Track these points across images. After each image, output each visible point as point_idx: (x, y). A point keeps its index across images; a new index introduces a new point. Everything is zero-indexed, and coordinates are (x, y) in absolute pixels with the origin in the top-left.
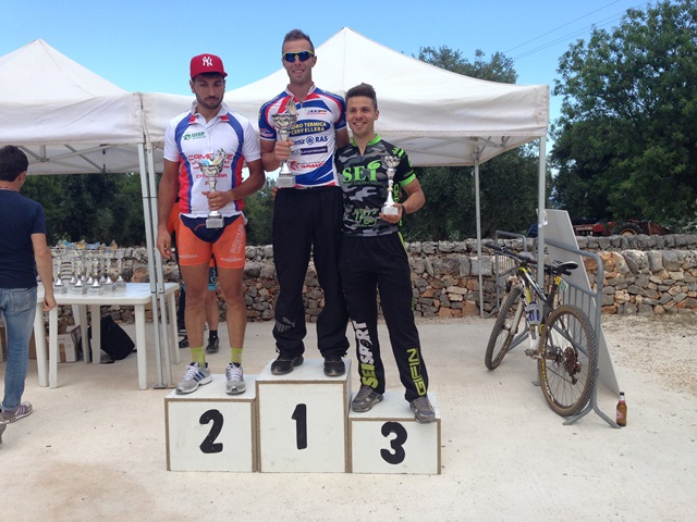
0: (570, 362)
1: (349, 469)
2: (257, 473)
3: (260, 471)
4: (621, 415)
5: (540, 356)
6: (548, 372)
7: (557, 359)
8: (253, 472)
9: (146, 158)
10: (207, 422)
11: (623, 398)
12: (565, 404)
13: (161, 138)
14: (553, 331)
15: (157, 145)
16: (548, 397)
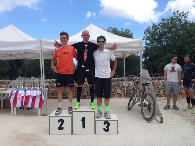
0: (149, 107)
1: (95, 133)
4: (161, 120)
5: (141, 106)
6: (144, 110)
7: (146, 106)
8: (71, 134)
9: (41, 56)
10: (60, 122)
11: (162, 116)
12: (148, 118)
13: (46, 51)
14: (144, 100)
15: (44, 52)
16: (143, 116)
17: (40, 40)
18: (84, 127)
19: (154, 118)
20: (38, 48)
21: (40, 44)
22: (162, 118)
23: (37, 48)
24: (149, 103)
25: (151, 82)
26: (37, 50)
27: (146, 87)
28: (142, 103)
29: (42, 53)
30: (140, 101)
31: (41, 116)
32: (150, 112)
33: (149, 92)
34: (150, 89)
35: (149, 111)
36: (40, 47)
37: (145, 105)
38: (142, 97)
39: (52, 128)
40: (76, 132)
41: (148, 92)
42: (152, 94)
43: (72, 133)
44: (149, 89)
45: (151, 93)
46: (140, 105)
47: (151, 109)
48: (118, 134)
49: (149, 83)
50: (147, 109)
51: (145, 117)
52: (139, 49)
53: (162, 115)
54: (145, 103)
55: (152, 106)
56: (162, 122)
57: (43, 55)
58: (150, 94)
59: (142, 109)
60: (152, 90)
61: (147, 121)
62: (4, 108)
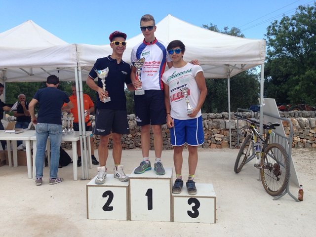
0: (276, 170)
1: (172, 220)
2: (129, 221)
3: (130, 220)
4: (301, 196)
5: (261, 167)
6: (265, 175)
7: (270, 169)
8: (127, 220)
9: (78, 73)
10: (106, 197)
11: (301, 188)
12: (273, 190)
13: (85, 65)
14: (267, 156)
15: (83, 68)
16: (265, 187)
17: (76, 45)
18: (150, 207)
19: (287, 191)
20: (73, 60)
21: (75, 53)
22: (301, 192)
23: (70, 59)
24: (276, 162)
25: (281, 122)
26: (71, 63)
27: (271, 131)
28: (262, 161)
29: (79, 69)
30: (258, 158)
31: (79, 181)
32: (278, 180)
33: (277, 142)
34: (279, 135)
35: (276, 178)
36: (75, 58)
37: (269, 167)
38: (263, 151)
39: (92, 207)
40: (136, 217)
41: (274, 142)
42: (284, 146)
43: (129, 218)
44: (277, 136)
45: (280, 143)
46: (259, 166)
47: (280, 174)
48: (215, 222)
49: (278, 125)
50: (272, 174)
51: (269, 189)
52: (259, 59)
53: (301, 186)
54: (269, 161)
55: (282, 169)
56: (301, 200)
57: (80, 73)
58: (278, 145)
59: (262, 173)
60: (283, 137)
61: (271, 197)
62: (19, 164)
